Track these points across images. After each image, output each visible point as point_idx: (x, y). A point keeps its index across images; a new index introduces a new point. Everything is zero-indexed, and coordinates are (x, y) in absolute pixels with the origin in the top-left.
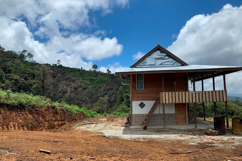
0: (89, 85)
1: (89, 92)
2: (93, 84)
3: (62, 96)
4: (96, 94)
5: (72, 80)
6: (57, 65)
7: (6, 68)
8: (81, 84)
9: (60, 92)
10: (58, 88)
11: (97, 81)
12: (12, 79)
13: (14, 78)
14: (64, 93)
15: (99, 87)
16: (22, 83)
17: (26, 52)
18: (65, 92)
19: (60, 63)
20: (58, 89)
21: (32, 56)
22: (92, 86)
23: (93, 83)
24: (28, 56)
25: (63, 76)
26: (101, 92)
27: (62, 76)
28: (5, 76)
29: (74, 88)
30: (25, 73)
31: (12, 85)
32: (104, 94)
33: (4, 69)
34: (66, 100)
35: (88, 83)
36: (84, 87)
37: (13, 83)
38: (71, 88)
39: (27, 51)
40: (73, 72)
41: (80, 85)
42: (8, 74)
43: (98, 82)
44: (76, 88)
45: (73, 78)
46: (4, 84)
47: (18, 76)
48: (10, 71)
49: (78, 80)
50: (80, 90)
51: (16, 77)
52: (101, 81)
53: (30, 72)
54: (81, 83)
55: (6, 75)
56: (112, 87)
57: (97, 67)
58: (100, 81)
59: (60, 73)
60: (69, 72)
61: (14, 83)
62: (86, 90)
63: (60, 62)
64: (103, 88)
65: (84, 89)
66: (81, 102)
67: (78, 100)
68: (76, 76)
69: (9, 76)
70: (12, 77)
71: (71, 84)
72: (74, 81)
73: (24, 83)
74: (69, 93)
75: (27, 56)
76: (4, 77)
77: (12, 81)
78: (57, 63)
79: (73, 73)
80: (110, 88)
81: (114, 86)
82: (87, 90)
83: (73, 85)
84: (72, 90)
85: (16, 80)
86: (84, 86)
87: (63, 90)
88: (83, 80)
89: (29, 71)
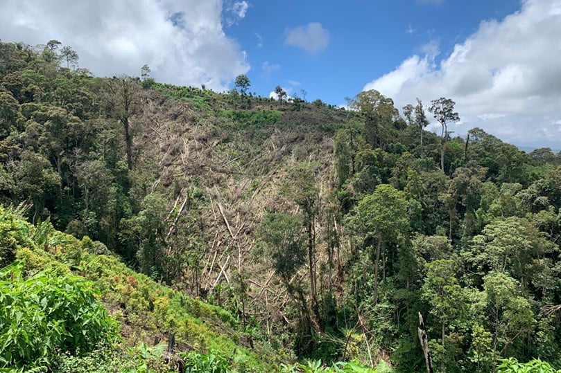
0: (235, 129)
1: (240, 150)
2: (245, 127)
3: (170, 162)
4: (259, 153)
5: (190, 117)
6: (142, 81)
7: (20, 86)
8: (215, 127)
9: (164, 150)
10: (155, 141)
11: (254, 119)
12: (46, 118)
13: (51, 113)
14: (173, 154)
15: (263, 134)
16: (75, 127)
17: (59, 45)
18: (178, 151)
19: (148, 74)
20: (157, 143)
21: (74, 56)
22: (245, 132)
23: (246, 124)
24: (65, 58)
25: (163, 107)
26: (271, 149)
27: (160, 108)
28: (20, 109)
29: (199, 140)
30: (73, 101)
31: (46, 135)
32: (284, 153)
33: (15, 91)
34: (184, 171)
35: (232, 124)
36: (226, 137)
37: (48, 127)
38: (190, 139)
39: (60, 43)
40: (188, 96)
41: (213, 130)
42: (29, 104)
43: (257, 122)
44: (204, 140)
45: (190, 113)
46: (23, 133)
47: (60, 108)
48: (29, 96)
49: (204, 117)
50: (215, 145)
51: (55, 110)
52: (266, 118)
53: (88, 96)
54: (215, 125)
55: (23, 107)
56: (302, 133)
57: (247, 82)
58: (262, 119)
59: (153, 100)
60: (176, 97)
61: (52, 127)
62: (229, 144)
63: (149, 71)
64: (273, 137)
65: (226, 141)
66: (223, 175)
67: (214, 170)
68: (197, 107)
69: (34, 109)
70: (43, 111)
71: (187, 130)
72: (193, 120)
73: (79, 127)
74: (187, 152)
75: (61, 57)
76: (19, 113)
77: (46, 123)
78: (142, 75)
79: (187, 99)
80: (295, 137)
81: (305, 131)
82: (232, 144)
83: (194, 130)
84: (193, 144)
85: (57, 119)
86: (225, 134)
87: (169, 145)
88: (216, 116)
89: (83, 94)
